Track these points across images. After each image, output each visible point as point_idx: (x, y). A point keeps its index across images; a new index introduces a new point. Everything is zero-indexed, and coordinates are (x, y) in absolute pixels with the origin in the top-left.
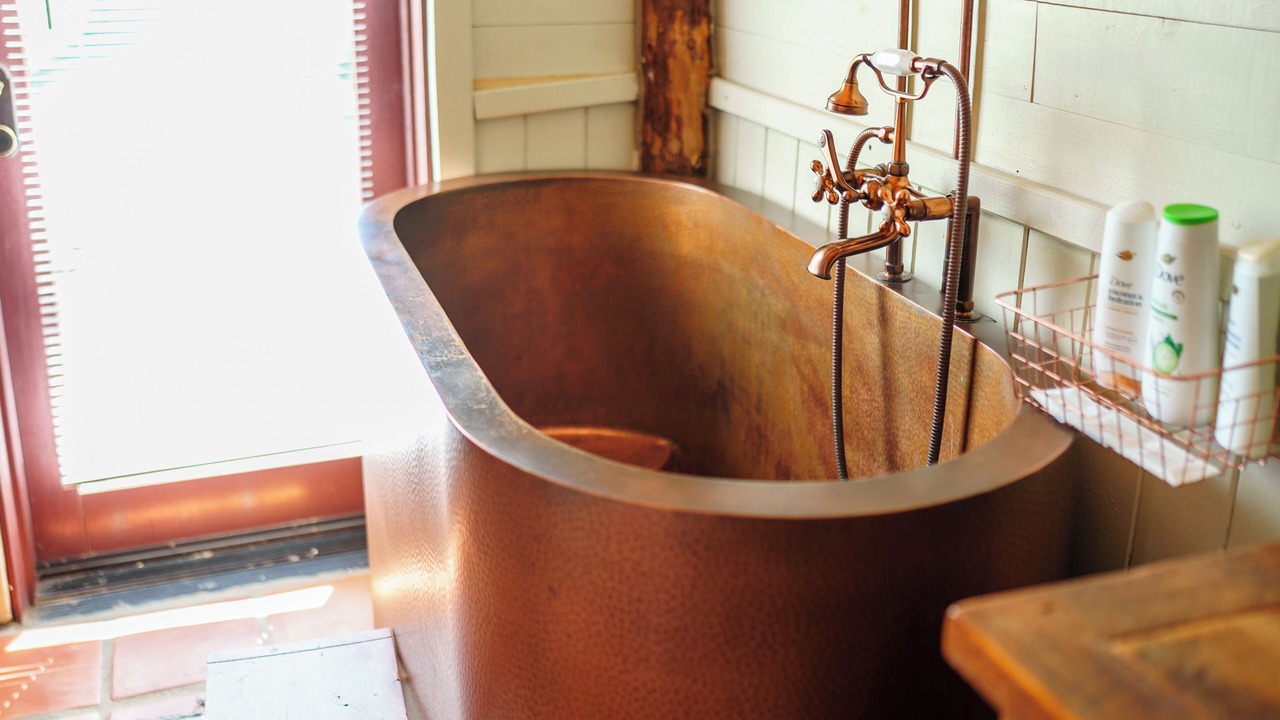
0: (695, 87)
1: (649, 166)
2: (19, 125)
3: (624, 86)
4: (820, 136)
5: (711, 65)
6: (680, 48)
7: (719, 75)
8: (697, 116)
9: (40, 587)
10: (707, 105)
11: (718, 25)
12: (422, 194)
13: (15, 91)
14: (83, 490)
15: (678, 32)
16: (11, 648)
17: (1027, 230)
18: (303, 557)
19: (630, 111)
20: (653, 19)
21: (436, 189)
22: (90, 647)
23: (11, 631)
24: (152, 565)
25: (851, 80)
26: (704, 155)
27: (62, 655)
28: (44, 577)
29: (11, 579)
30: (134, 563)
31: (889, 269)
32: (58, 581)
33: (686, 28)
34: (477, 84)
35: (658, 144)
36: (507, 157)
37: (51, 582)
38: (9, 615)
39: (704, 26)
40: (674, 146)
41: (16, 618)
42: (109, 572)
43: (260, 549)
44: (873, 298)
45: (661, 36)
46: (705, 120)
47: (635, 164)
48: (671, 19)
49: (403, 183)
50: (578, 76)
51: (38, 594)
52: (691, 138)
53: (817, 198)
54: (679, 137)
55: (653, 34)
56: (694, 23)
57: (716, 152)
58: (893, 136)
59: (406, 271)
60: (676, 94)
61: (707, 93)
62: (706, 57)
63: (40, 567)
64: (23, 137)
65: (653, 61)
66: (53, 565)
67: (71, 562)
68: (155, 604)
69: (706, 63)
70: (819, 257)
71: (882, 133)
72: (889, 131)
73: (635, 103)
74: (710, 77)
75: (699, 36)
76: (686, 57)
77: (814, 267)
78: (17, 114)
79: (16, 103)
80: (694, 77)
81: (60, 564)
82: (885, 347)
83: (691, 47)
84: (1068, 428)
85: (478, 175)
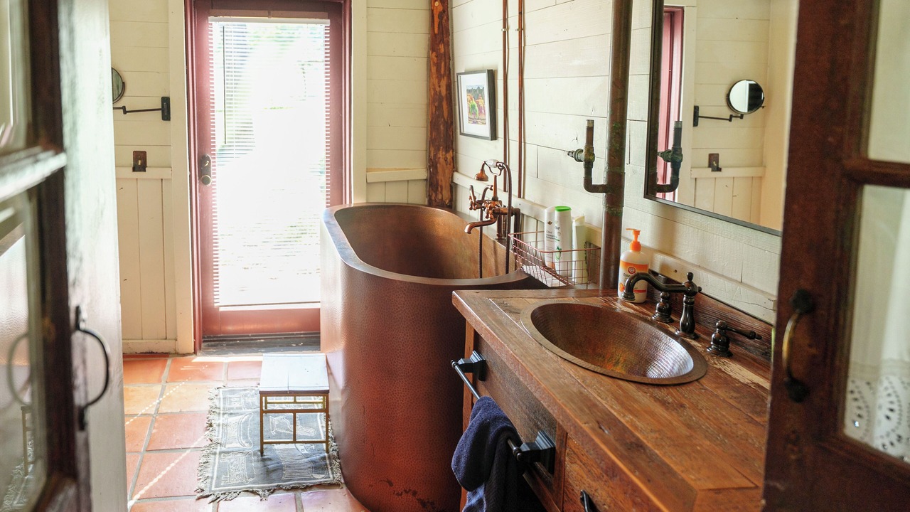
0: (447, 175)
1: (431, 204)
2: (212, 176)
3: (422, 174)
4: (469, 187)
5: (454, 167)
6: (442, 160)
7: (457, 171)
8: (448, 185)
9: (203, 345)
10: (452, 182)
11: (456, 152)
12: (347, 206)
13: (212, 164)
14: (222, 309)
15: (441, 154)
16: (194, 361)
17: (537, 221)
18: (297, 345)
19: (425, 183)
20: (432, 149)
21: (352, 206)
22: (220, 364)
23: (193, 356)
24: (242, 342)
25: (483, 170)
26: (451, 201)
27: (211, 365)
28: (204, 341)
29: (195, 338)
30: (237, 340)
31: (498, 235)
32: (210, 343)
33: (444, 153)
34: (368, 170)
35: (434, 195)
36: (379, 197)
37: (207, 344)
38: (193, 351)
39: (451, 152)
40: (440, 197)
41: (195, 353)
42: (227, 342)
43: (282, 340)
44: (492, 244)
45: (435, 155)
46: (451, 187)
47: (426, 203)
48: (439, 150)
49: (342, 203)
50: (405, 169)
51: (202, 347)
52: (446, 194)
53: (471, 209)
54: (442, 194)
55: (432, 155)
56: (447, 152)
57: (456, 200)
58: (493, 188)
59: (336, 226)
60: (440, 177)
61: (452, 177)
62: (452, 164)
63: (204, 338)
64: (213, 180)
65: (432, 165)
66: (208, 337)
67: (214, 337)
68: (243, 354)
69: (452, 167)
70: (468, 227)
71: (490, 187)
72: (492, 186)
73: (426, 180)
74: (454, 171)
75: (449, 156)
76: (444, 164)
77: (466, 231)
78: (212, 172)
79: (212, 168)
80: (447, 171)
81: (211, 337)
82: (496, 261)
83: (446, 160)
84: (527, 274)
85: (367, 203)
